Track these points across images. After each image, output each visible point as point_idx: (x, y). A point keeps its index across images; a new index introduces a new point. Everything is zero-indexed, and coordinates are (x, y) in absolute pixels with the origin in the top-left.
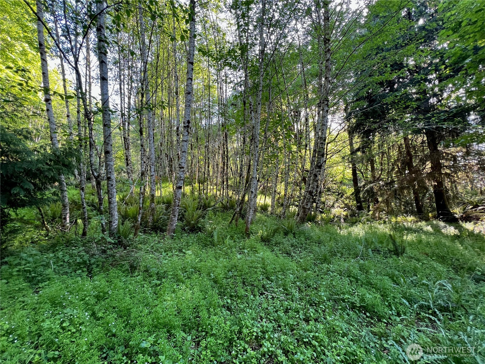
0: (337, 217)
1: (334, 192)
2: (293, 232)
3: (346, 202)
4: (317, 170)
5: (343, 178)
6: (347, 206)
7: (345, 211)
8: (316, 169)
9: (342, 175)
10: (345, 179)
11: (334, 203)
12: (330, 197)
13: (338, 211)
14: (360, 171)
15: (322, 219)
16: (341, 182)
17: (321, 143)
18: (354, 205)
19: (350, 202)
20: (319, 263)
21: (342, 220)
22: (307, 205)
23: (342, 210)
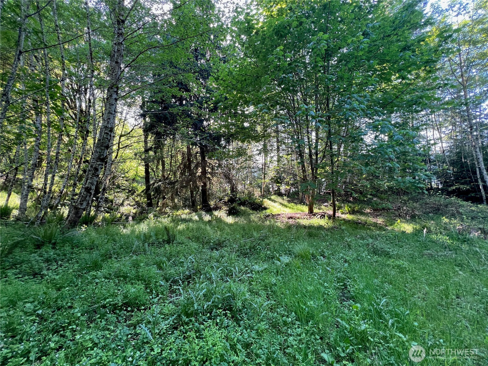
0: (125, 215)
1: (124, 189)
2: (53, 241)
3: (137, 200)
4: (98, 163)
5: (136, 175)
6: (138, 204)
7: (135, 208)
8: (97, 161)
9: (135, 172)
10: (138, 176)
11: (123, 201)
12: (120, 194)
13: (128, 209)
14: (152, 169)
15: (104, 219)
16: (134, 180)
17: (106, 133)
18: (145, 202)
19: (141, 199)
20: (85, 273)
21: (130, 218)
22: (82, 204)
23: (133, 208)
